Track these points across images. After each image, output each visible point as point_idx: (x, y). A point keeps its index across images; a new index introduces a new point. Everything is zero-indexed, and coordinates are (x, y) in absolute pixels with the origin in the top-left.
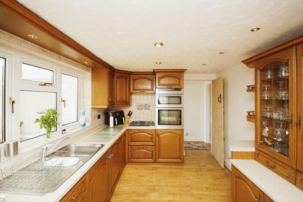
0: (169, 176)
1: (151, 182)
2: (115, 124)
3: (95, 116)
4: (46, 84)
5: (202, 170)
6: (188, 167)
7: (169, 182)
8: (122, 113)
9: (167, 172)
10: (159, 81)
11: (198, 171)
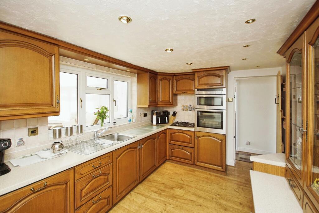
0: (203, 181)
1: (182, 180)
2: (157, 123)
3: (141, 114)
4: (102, 89)
5: (247, 186)
6: (231, 178)
7: (200, 185)
8: (167, 114)
9: (203, 177)
10: (199, 81)
11: (241, 185)
